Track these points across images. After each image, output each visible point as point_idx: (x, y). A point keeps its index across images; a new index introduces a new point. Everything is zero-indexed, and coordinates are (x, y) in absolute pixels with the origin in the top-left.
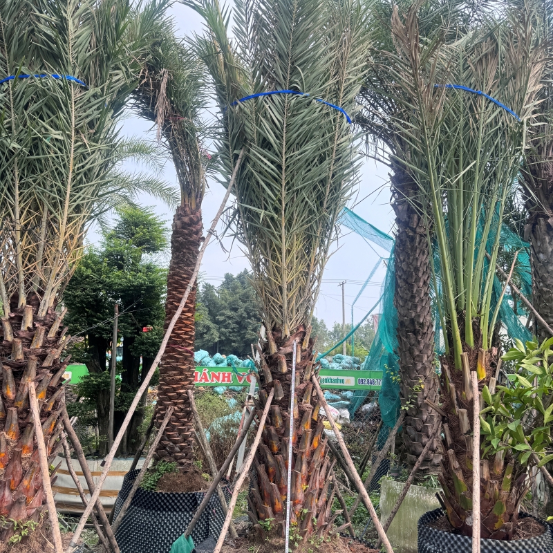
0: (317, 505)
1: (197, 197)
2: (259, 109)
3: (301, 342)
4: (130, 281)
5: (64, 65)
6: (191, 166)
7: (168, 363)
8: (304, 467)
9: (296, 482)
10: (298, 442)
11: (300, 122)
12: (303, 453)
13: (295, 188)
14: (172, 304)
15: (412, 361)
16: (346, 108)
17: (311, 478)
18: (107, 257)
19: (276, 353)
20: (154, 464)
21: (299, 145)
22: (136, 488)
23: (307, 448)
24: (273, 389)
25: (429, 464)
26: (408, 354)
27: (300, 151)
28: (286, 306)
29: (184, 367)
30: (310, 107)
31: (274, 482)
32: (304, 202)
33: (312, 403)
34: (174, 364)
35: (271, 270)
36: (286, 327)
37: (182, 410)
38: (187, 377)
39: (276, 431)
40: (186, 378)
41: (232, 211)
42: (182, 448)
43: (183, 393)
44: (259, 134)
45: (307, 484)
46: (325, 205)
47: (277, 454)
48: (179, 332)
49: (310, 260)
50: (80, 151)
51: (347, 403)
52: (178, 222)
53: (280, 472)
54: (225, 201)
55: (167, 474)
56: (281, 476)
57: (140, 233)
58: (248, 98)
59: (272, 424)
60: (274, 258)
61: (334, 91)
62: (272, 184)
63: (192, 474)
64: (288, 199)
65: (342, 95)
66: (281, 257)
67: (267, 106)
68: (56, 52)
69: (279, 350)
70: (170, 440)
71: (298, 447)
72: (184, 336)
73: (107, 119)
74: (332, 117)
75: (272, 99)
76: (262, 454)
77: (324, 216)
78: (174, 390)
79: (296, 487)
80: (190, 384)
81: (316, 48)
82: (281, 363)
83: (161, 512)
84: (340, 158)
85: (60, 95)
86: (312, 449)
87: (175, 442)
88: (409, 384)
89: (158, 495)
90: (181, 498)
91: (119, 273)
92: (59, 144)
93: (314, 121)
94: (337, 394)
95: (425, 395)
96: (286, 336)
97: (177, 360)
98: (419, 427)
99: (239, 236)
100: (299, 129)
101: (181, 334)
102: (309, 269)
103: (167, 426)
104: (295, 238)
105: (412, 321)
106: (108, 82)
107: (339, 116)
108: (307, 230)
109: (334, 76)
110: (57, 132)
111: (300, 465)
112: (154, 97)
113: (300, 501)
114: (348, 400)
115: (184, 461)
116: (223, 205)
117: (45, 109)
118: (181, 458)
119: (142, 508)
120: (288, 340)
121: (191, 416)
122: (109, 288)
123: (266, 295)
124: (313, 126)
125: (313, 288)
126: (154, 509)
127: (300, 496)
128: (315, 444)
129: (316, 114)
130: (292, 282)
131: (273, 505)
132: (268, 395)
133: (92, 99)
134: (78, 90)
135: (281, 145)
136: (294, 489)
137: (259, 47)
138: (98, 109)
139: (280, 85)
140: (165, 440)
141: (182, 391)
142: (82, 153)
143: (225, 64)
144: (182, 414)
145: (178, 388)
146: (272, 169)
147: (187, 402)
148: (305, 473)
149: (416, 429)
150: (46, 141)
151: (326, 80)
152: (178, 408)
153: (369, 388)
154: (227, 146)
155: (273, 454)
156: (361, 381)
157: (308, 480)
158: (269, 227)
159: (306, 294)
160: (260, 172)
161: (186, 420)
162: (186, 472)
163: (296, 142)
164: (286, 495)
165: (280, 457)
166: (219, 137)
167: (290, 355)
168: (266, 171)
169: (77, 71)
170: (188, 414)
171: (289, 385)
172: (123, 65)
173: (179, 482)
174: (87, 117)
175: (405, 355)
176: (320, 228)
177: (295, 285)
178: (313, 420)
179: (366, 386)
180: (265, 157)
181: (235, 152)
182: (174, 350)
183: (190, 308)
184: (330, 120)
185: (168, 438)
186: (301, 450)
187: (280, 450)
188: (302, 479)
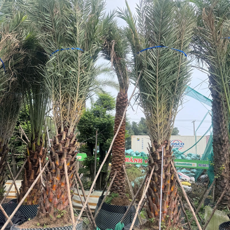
0: (173, 214)
1: (125, 88)
2: (148, 54)
3: (166, 147)
4: (102, 122)
5: (75, 44)
6: (123, 77)
7: (115, 154)
8: (167, 198)
9: (164, 204)
10: (165, 188)
11: (164, 58)
12: (166, 193)
13: (162, 85)
15: (219, 157)
16: (184, 51)
17: (170, 203)
18: (94, 112)
20: (110, 194)
21: (164, 67)
22: (103, 203)
23: (169, 191)
24: (154, 166)
25: (227, 202)
26: (217, 153)
27: (164, 69)
28: (159, 132)
29: (121, 156)
30: (168, 52)
31: (155, 204)
32: (166, 90)
33: (171, 172)
34: (117, 154)
35: (153, 118)
36: (159, 141)
38: (122, 160)
41: (137, 95)
42: (121, 188)
44: (148, 64)
45: (169, 205)
46: (176, 91)
48: (119, 142)
49: (169, 114)
50: (82, 75)
51: (194, 174)
52: (118, 99)
53: (157, 200)
54: (134, 91)
55: (115, 198)
56: (157, 201)
57: (105, 103)
58: (143, 50)
59: (154, 180)
60: (154, 113)
61: (179, 44)
62: (153, 83)
63: (125, 198)
64: (159, 89)
65: (182, 46)
66: (157, 113)
67: (150, 53)
68: (73, 40)
69: (156, 150)
70: (116, 184)
71: (165, 190)
72: (121, 143)
73: (91, 63)
74: (178, 55)
75: (153, 50)
76: (150, 192)
77: (175, 95)
78: (117, 165)
79: (164, 206)
80: (123, 162)
81: (170, 28)
82: (157, 156)
83: (113, 213)
84: (182, 71)
85: (74, 55)
86: (171, 191)
87: (118, 185)
88: (218, 167)
89: (111, 206)
90: (120, 208)
91: (98, 118)
92: (74, 73)
93: (170, 57)
94: (189, 170)
95: (225, 172)
96: (159, 145)
97: (118, 153)
99: (140, 104)
100: (164, 61)
102: (169, 117)
103: (115, 179)
104: (163, 105)
105: (219, 139)
106: (91, 49)
107: (181, 54)
108: (168, 101)
109: (179, 38)
110: (73, 69)
111: (165, 197)
112: (110, 51)
113: (165, 212)
114: (194, 173)
115: (121, 193)
116: (133, 93)
117: (69, 61)
119: (105, 211)
120: (160, 146)
121: (124, 175)
122: (94, 124)
123: (151, 128)
124: (170, 59)
125: (171, 125)
126: (110, 211)
127: (166, 210)
128: (172, 189)
129: (171, 55)
130: (161, 123)
131: (154, 213)
132: (152, 168)
133: (86, 56)
134: (81, 53)
135: (156, 68)
136: (163, 207)
137: (147, 30)
138: (88, 59)
139: (156, 44)
141: (120, 165)
142: (82, 76)
143: (135, 38)
144: (120, 174)
145: (119, 164)
146: (153, 78)
147: (122, 169)
148: (168, 201)
149: (221, 186)
150: (70, 72)
151: (175, 40)
152: (119, 172)
153: (203, 168)
154: (136, 70)
155: (154, 192)
156: (200, 165)
158: (151, 101)
159: (168, 127)
160: (148, 79)
161: (122, 177)
162: (122, 198)
163: (163, 66)
164: (160, 209)
165: (157, 194)
166: (132, 66)
167: (161, 152)
168: (150, 78)
169: (80, 46)
171: (161, 165)
172: (97, 42)
173: (119, 201)
174: (84, 62)
176: (173, 100)
177: (163, 123)
178: (171, 180)
179: (202, 167)
180: (150, 73)
181: (138, 72)
182: (117, 149)
183: (123, 132)
184: (177, 56)
185: (115, 183)
186: (166, 192)
187: (157, 191)
188: (166, 203)
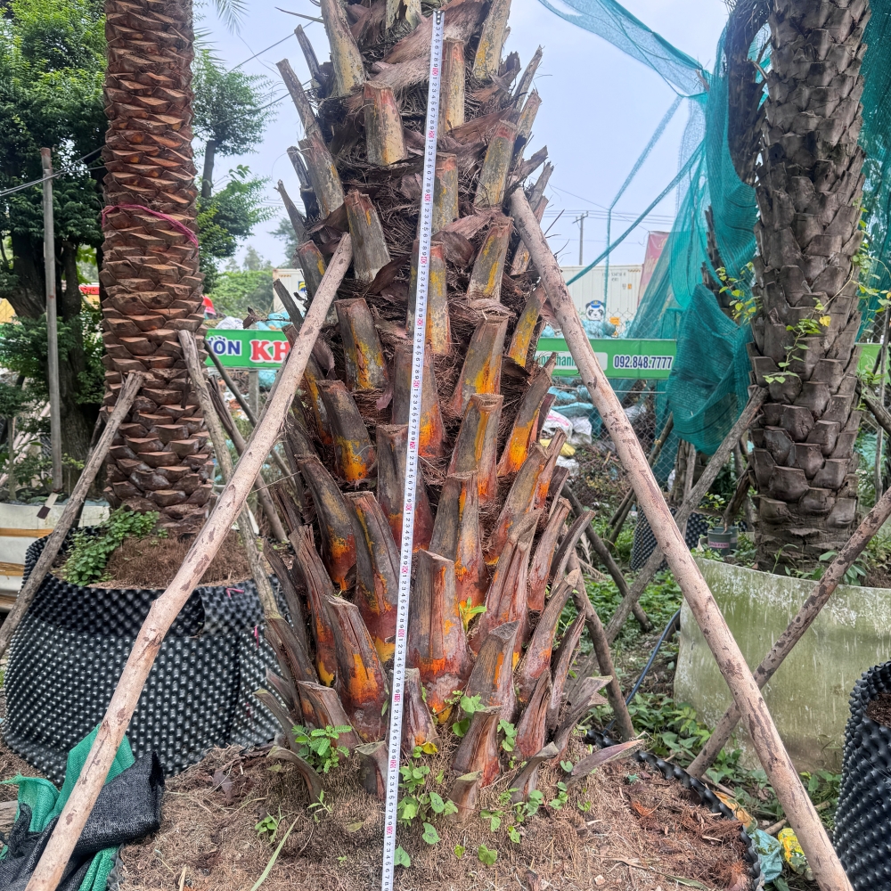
0: (517, 676)
7: (120, 256)
9: (433, 594)
10: (448, 445)
12: (461, 485)
14: (119, 86)
15: (798, 255)
17: (498, 579)
19: (357, 89)
23: (480, 465)
24: (346, 238)
25: (820, 521)
26: (787, 235)
29: (162, 267)
31: (349, 596)
33: (507, 298)
34: (136, 259)
37: (167, 382)
38: (175, 296)
39: (359, 401)
40: (173, 300)
42: (173, 479)
43: (165, 337)
45: (481, 601)
47: (363, 486)
48: (142, 167)
51: (588, 406)
53: (372, 558)
55: (132, 540)
56: (374, 570)
59: (341, 373)
69: (372, 72)
70: (140, 458)
71: (445, 463)
72: (157, 181)
78: (142, 329)
79: (433, 610)
80: (186, 316)
86: (502, 470)
87: (154, 464)
88: (783, 319)
95: (827, 346)
97: (143, 247)
98: (801, 430)
101: (150, 174)
103: (124, 421)
105: (810, 140)
111: (450, 531)
113: (449, 664)
115: (181, 508)
118: (174, 501)
127: (452, 645)
128: (517, 451)
131: (345, 674)
132: (327, 263)
136: (425, 620)
140: (127, 457)
141: (161, 333)
144: (166, 392)
145: (150, 325)
147: (178, 360)
148: (473, 562)
149: (793, 435)
152: (156, 376)
153: (635, 375)
155: (345, 489)
156: (620, 361)
157: (484, 585)
161: (178, 408)
162: (187, 537)
164: (393, 640)
165: (365, 500)
167: (415, 94)
170: (185, 393)
171: (414, 221)
173: (166, 561)
175: (779, 240)
179: (631, 371)
182: (131, 220)
183: (171, 100)
185: (135, 453)
186: (457, 476)
187: (373, 474)
188: (459, 582)
